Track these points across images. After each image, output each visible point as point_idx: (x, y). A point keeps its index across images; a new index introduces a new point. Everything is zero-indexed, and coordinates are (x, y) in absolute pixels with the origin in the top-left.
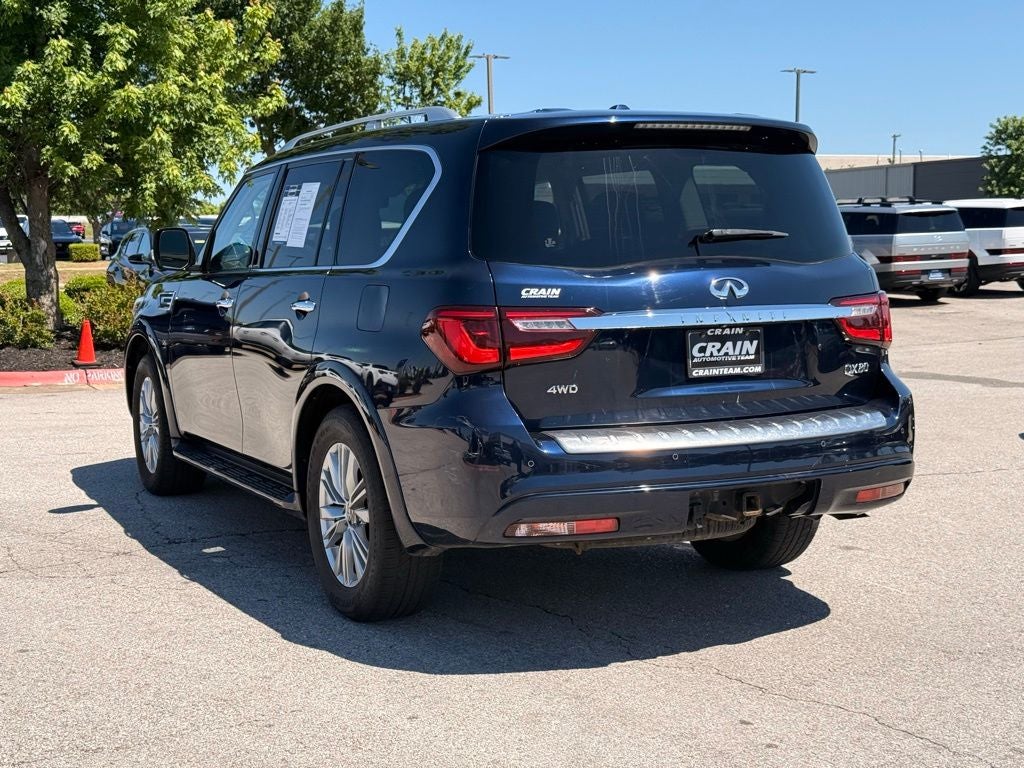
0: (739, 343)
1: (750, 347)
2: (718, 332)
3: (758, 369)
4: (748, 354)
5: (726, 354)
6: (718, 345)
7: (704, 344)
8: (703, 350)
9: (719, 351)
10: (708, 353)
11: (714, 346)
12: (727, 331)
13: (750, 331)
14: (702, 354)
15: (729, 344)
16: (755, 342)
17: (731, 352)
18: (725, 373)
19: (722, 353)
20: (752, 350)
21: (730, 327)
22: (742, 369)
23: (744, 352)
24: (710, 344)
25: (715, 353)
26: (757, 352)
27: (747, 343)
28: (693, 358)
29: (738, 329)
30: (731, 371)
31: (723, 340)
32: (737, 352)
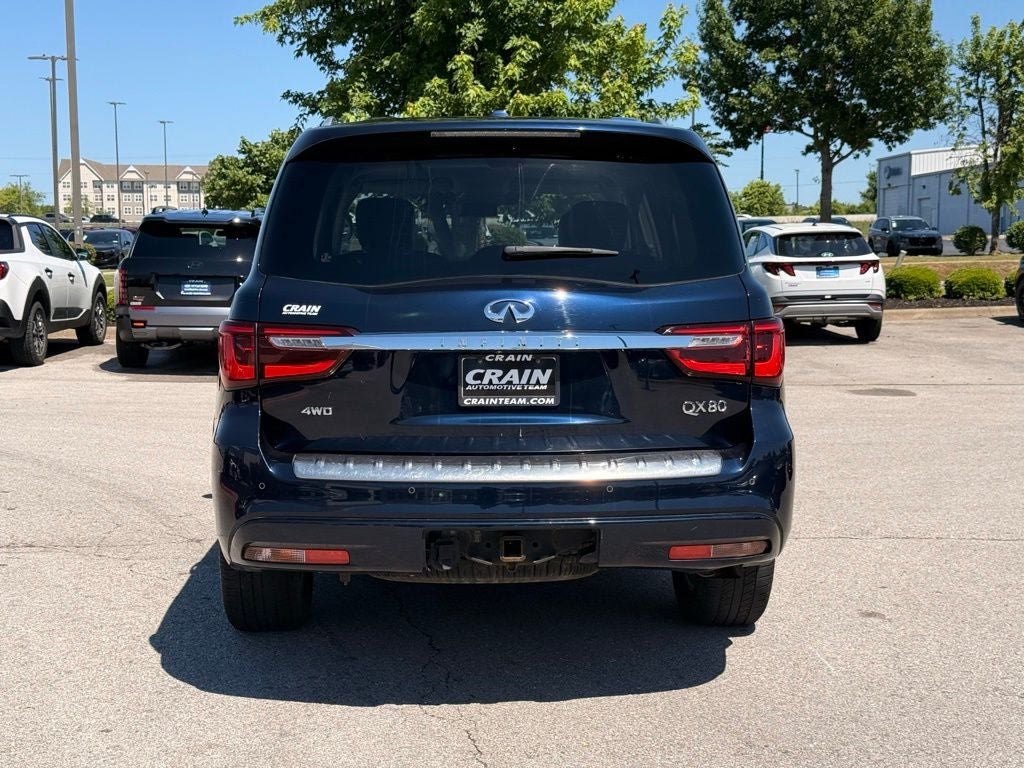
0: (527, 372)
1: (543, 377)
2: (499, 358)
3: (550, 401)
4: (538, 383)
5: (510, 383)
6: (499, 373)
7: (482, 371)
8: (479, 377)
9: (500, 379)
10: (486, 381)
11: (493, 374)
12: (511, 358)
13: (541, 359)
14: (479, 382)
15: (514, 372)
16: (549, 372)
17: (516, 380)
18: (506, 402)
19: (504, 381)
20: (545, 379)
21: (516, 353)
22: (528, 400)
23: (533, 381)
24: (489, 372)
25: (496, 381)
26: (551, 382)
27: (538, 373)
28: (466, 385)
29: (526, 356)
30: (514, 401)
31: (506, 367)
32: (524, 380)
